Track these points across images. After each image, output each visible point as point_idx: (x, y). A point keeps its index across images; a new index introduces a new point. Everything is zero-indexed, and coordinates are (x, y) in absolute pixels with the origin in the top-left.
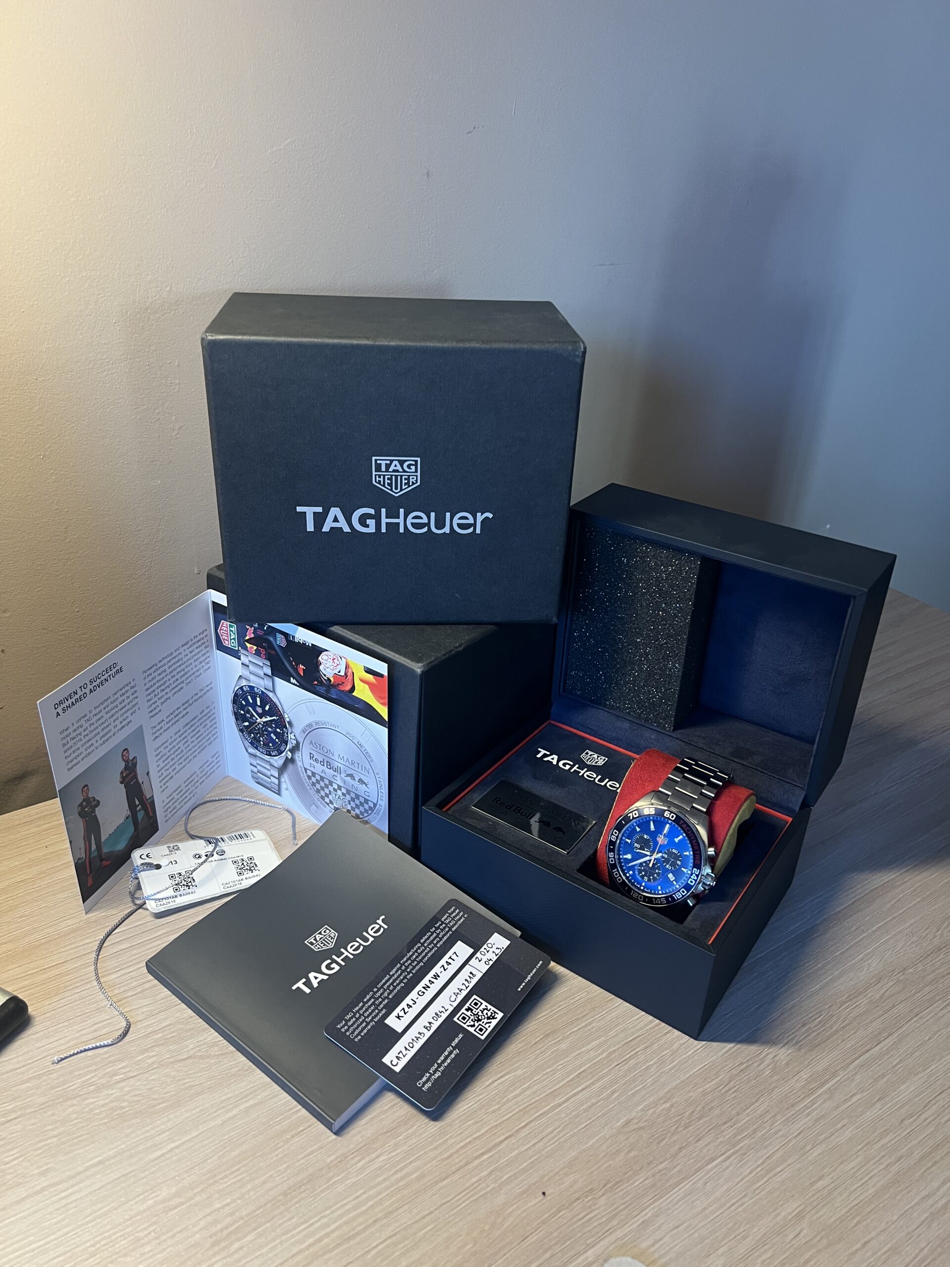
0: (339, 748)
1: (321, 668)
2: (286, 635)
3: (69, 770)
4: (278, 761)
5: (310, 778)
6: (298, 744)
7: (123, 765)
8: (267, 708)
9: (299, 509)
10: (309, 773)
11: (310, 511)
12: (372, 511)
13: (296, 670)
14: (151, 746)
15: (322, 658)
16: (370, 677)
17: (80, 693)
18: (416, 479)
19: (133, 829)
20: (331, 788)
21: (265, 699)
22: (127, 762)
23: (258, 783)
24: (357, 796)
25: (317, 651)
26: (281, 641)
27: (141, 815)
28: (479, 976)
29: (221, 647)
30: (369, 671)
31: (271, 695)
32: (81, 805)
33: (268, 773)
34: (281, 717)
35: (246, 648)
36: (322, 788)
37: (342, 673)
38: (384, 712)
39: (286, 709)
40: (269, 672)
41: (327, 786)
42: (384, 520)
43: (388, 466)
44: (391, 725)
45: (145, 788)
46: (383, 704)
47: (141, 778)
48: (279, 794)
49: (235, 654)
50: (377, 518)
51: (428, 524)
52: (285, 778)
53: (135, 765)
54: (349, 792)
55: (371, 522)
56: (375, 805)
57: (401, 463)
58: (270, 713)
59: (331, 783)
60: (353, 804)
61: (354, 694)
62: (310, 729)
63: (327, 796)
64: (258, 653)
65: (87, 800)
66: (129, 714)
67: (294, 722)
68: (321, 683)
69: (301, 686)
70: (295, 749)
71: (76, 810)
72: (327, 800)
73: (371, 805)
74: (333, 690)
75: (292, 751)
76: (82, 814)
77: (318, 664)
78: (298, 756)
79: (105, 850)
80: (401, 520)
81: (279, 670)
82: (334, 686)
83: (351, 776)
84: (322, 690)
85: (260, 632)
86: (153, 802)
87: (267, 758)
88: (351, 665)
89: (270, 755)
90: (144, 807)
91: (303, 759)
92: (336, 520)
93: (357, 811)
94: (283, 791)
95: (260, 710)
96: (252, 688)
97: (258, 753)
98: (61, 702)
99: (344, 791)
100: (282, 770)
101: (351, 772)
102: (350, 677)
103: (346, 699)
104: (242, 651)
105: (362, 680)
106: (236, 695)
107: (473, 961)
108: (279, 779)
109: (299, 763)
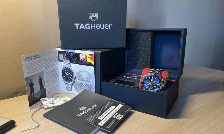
0: (84, 75)
1: (80, 58)
2: (73, 53)
3: (28, 74)
4: (71, 83)
5: (78, 84)
6: (75, 77)
7: (39, 78)
8: (69, 71)
9: (75, 24)
10: (78, 83)
11: (77, 24)
12: (89, 24)
13: (75, 60)
14: (45, 77)
15: (80, 55)
16: (90, 56)
17: (31, 58)
18: (97, 18)
19: (41, 94)
20: (83, 85)
21: (69, 69)
22: (40, 78)
23: (67, 90)
24: (88, 85)
25: (79, 54)
26: (72, 54)
27: (43, 91)
28: (117, 110)
29: (60, 60)
30: (90, 55)
31: (70, 68)
32: (30, 83)
33: (69, 87)
34: (72, 72)
35: (64, 59)
36: (81, 86)
37: (84, 57)
38: (93, 63)
39: (73, 70)
40: (69, 62)
41: (82, 85)
42: (91, 26)
43: (92, 15)
44: (95, 66)
45: (44, 85)
46: (93, 61)
47: (43, 83)
48: (72, 91)
49: (62, 61)
50: (90, 26)
51: (100, 27)
52: (73, 87)
53: (42, 79)
54: (86, 85)
55: (89, 27)
56: (92, 86)
57: (94, 14)
58: (70, 72)
59: (83, 84)
60: (87, 88)
61: (87, 61)
62: (78, 73)
63: (82, 87)
64: (67, 59)
65: (31, 83)
66: (41, 67)
67: (75, 73)
68: (80, 61)
69: (76, 63)
70: (75, 78)
71: (29, 84)
72: (82, 89)
73: (91, 86)
74: (83, 62)
75: (74, 79)
76: (30, 85)
77: (79, 57)
78: (75, 80)
79: (35, 96)
80: (95, 26)
81: (72, 62)
82: (83, 61)
83: (87, 81)
84: (80, 63)
85: (67, 54)
86: (45, 90)
87: (69, 83)
88: (86, 55)
89: (70, 82)
90: (43, 90)
91: (77, 81)
92: (82, 26)
93: (88, 89)
94: (73, 90)
95: (67, 72)
96: (66, 68)
97: (67, 83)
98: (26, 58)
99: (85, 85)
100: (72, 85)
101: (87, 80)
102: (86, 58)
103: (86, 63)
104: (64, 60)
105: (89, 58)
106: (63, 71)
107: (116, 108)
108: (72, 87)
109: (76, 82)
